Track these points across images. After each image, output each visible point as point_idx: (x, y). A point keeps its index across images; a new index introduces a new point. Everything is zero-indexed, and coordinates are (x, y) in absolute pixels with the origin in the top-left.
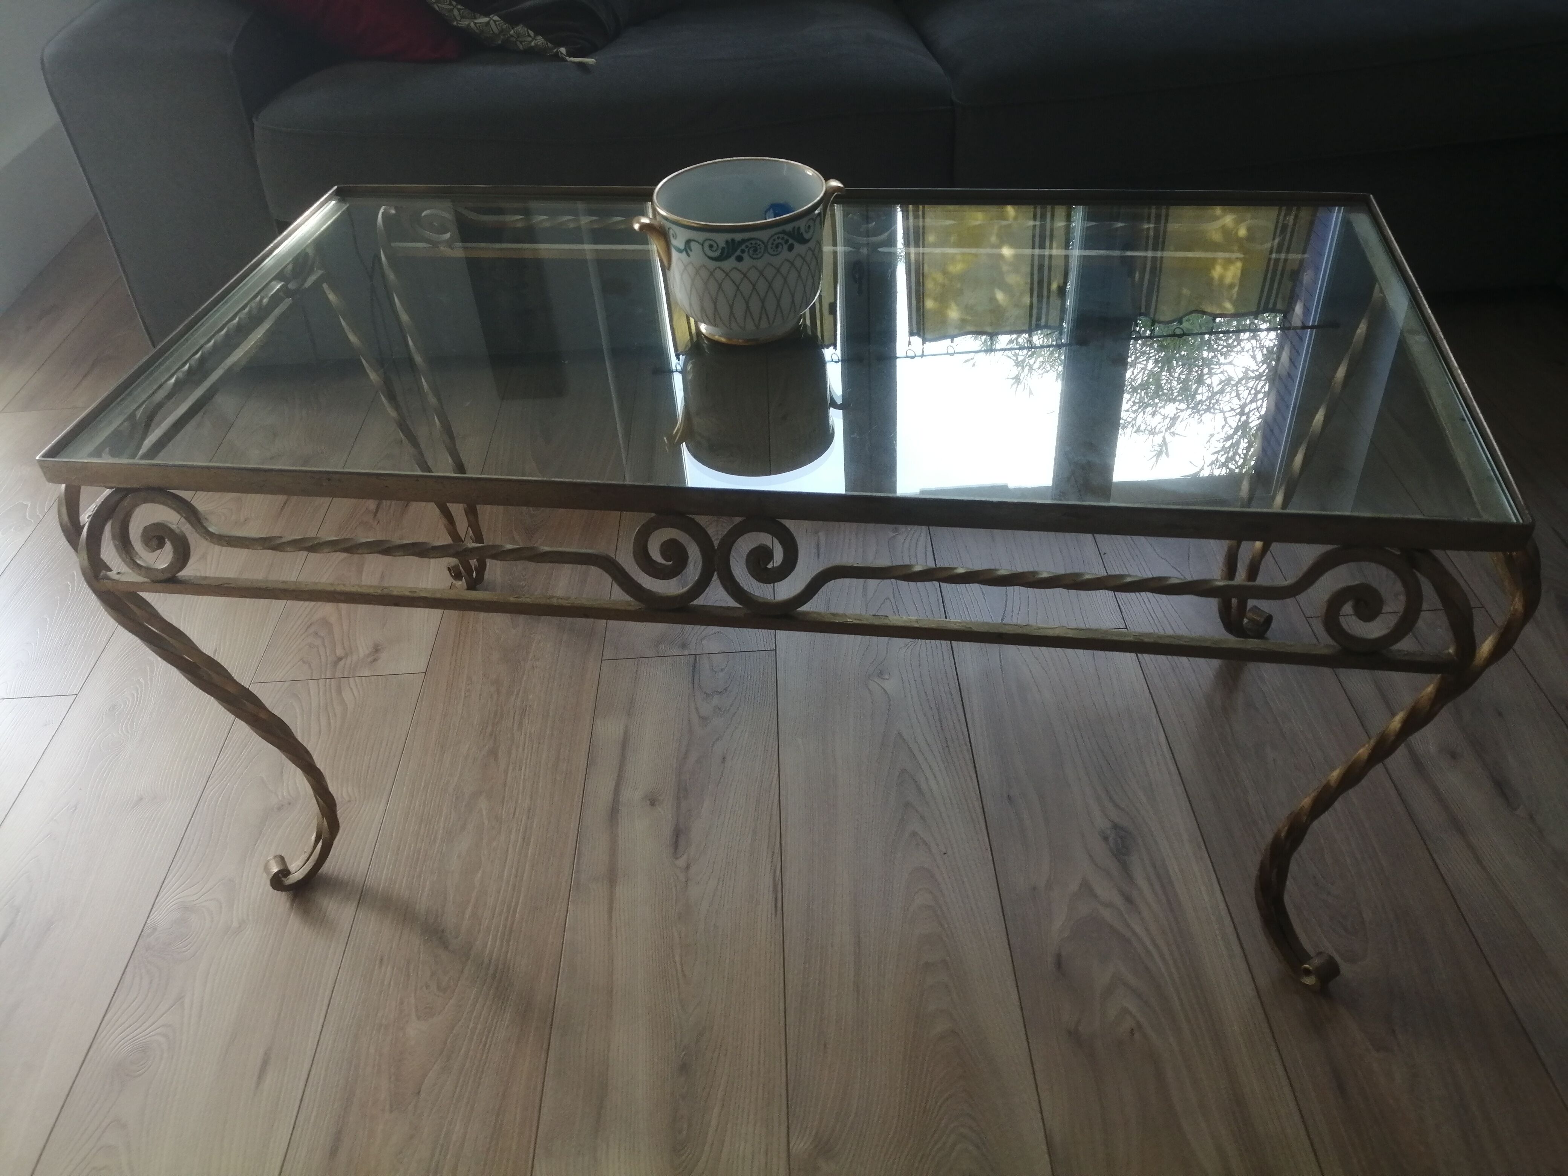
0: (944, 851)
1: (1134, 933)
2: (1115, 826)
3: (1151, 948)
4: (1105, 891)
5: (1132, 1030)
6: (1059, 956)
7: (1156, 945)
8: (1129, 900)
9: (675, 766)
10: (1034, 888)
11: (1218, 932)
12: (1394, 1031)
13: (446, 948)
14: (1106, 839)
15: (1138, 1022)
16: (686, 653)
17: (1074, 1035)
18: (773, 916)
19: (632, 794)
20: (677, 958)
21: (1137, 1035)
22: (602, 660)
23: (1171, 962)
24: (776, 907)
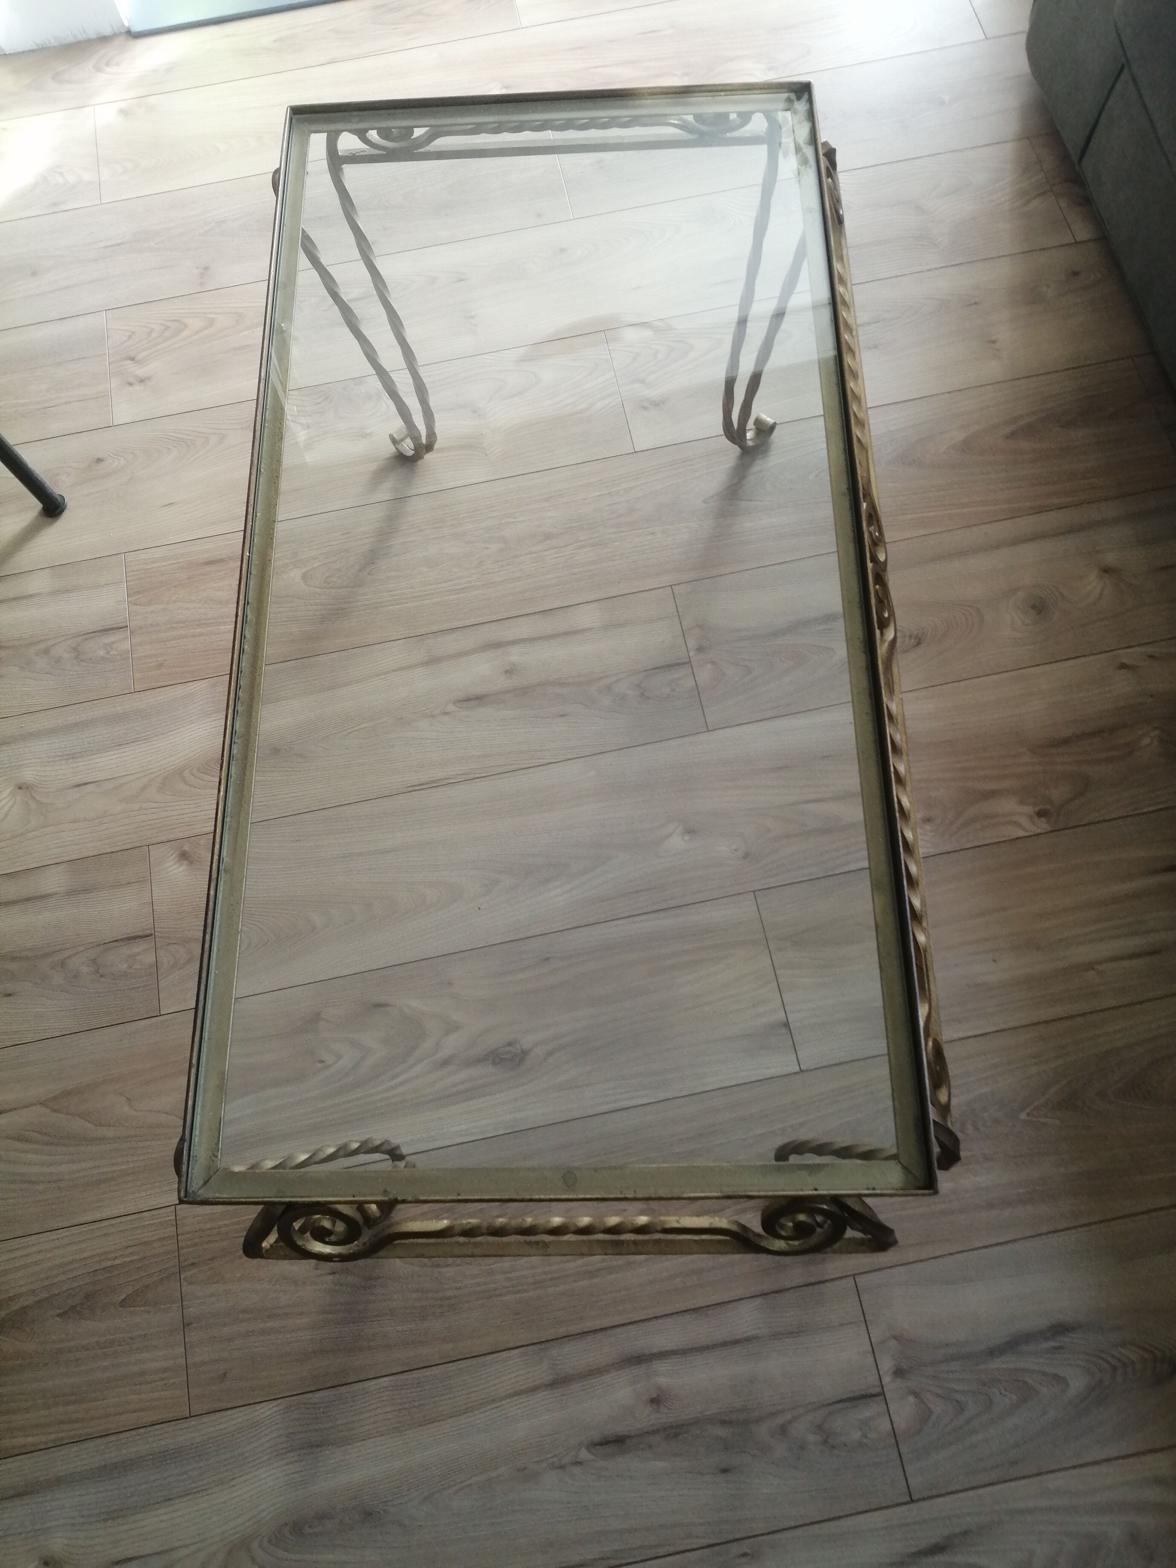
0: (481, 908)
1: (411, 1067)
2: (524, 1054)
3: (400, 1079)
4: (452, 1044)
5: (323, 1062)
6: (385, 1005)
7: (402, 1084)
8: (446, 1063)
9: (550, 678)
10: (450, 984)
11: (419, 1136)
12: (333, 1273)
13: (360, 570)
14: (510, 1044)
15: (330, 1066)
16: (691, 654)
17: (316, 1017)
18: (405, 785)
19: (515, 655)
20: (363, 725)
21: (319, 1065)
22: (671, 586)
23: (386, 1095)
24: (415, 786)
